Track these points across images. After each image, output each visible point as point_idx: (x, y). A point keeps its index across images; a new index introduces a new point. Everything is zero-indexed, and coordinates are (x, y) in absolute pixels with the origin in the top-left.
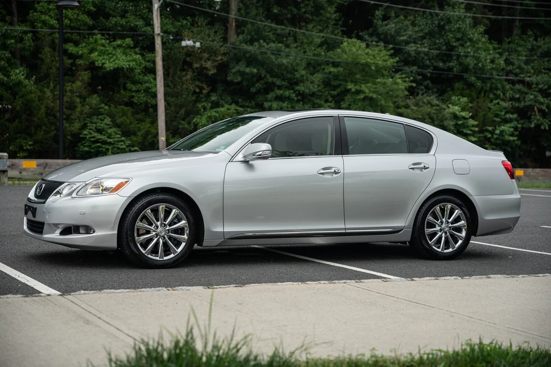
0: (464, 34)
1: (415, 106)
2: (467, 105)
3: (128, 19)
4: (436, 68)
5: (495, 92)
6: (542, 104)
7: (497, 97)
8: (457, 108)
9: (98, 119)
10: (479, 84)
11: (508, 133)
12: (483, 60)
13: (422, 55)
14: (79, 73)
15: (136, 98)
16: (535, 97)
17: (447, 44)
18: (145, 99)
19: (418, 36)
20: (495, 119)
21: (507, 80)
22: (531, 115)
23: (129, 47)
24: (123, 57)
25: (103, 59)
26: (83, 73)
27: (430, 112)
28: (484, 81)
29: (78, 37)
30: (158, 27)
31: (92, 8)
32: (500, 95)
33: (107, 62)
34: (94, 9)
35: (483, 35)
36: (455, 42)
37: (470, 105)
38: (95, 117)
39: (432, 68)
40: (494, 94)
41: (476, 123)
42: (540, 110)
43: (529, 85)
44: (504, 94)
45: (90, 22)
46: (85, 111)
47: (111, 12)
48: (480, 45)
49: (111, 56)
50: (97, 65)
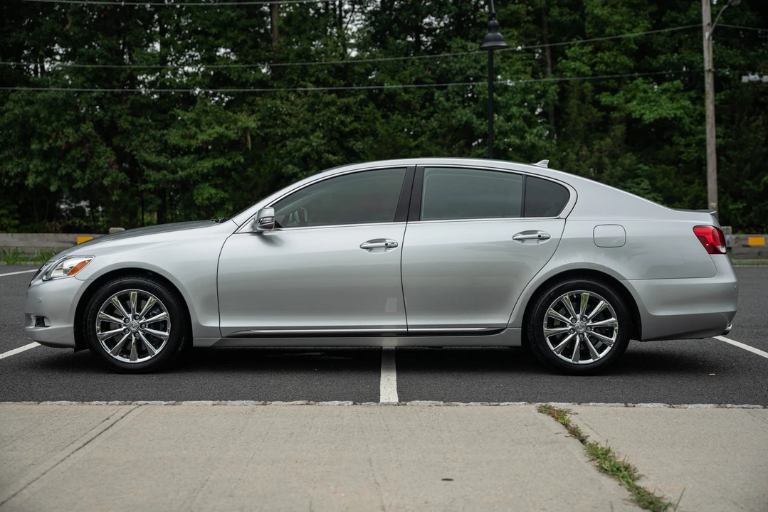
3: (681, 55)
9: (633, 183)
14: (613, 127)
15: (685, 155)
18: (696, 154)
23: (678, 91)
24: (668, 105)
25: (643, 108)
26: (618, 126)
29: (616, 84)
30: (709, 62)
31: (634, 46)
33: (647, 112)
34: (637, 48)
38: (629, 181)
45: (630, 63)
46: (616, 173)
47: (659, 48)
49: (653, 104)
50: (633, 117)
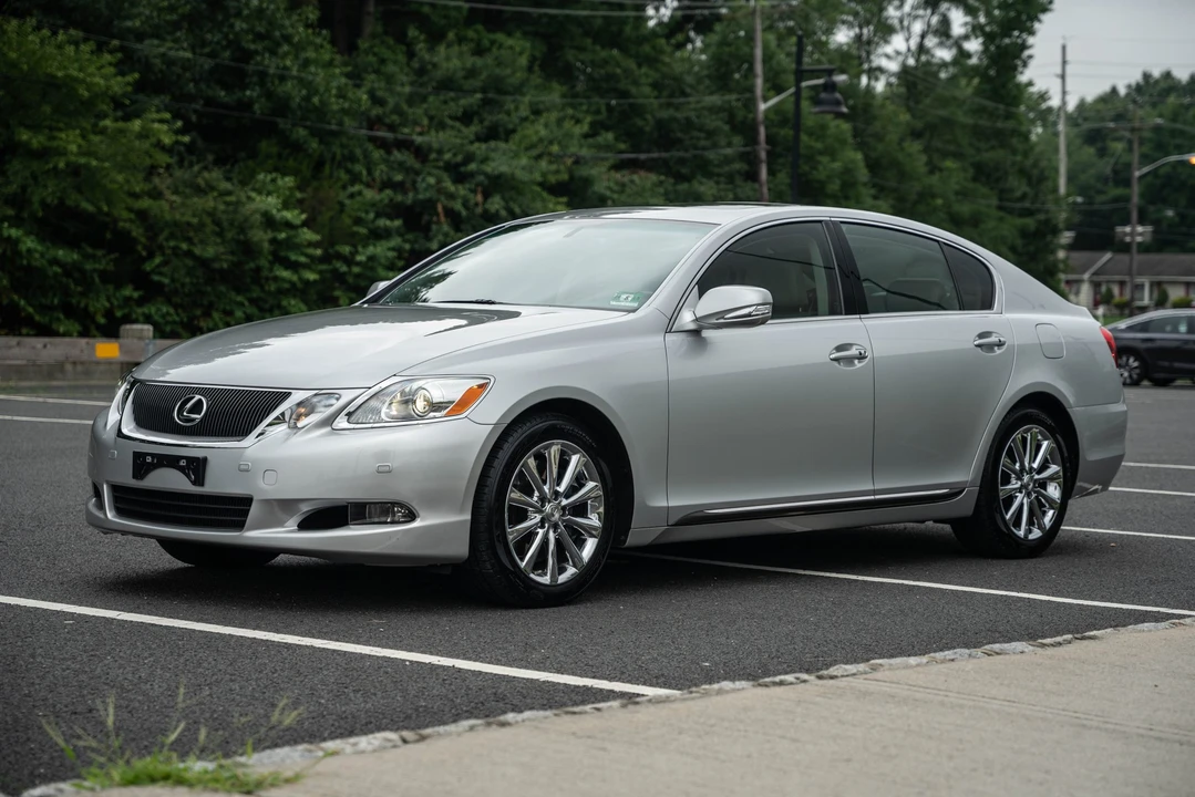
0: (272, 23)
1: (173, 193)
2: (292, 195)
4: (209, 102)
5: (349, 165)
6: (452, 196)
7: (355, 178)
8: (272, 200)
10: (314, 144)
11: (383, 261)
12: (322, 89)
13: (178, 70)
16: (439, 181)
17: (234, 44)
19: (166, 21)
20: (355, 229)
21: (372, 139)
22: (429, 223)
27: (215, 208)
28: (324, 136)
32: (360, 173)
35: (317, 30)
36: (254, 41)
37: (299, 195)
39: (202, 102)
40: (348, 171)
41: (315, 237)
42: (450, 213)
43: (421, 153)
44: (370, 172)
48: (311, 54)
